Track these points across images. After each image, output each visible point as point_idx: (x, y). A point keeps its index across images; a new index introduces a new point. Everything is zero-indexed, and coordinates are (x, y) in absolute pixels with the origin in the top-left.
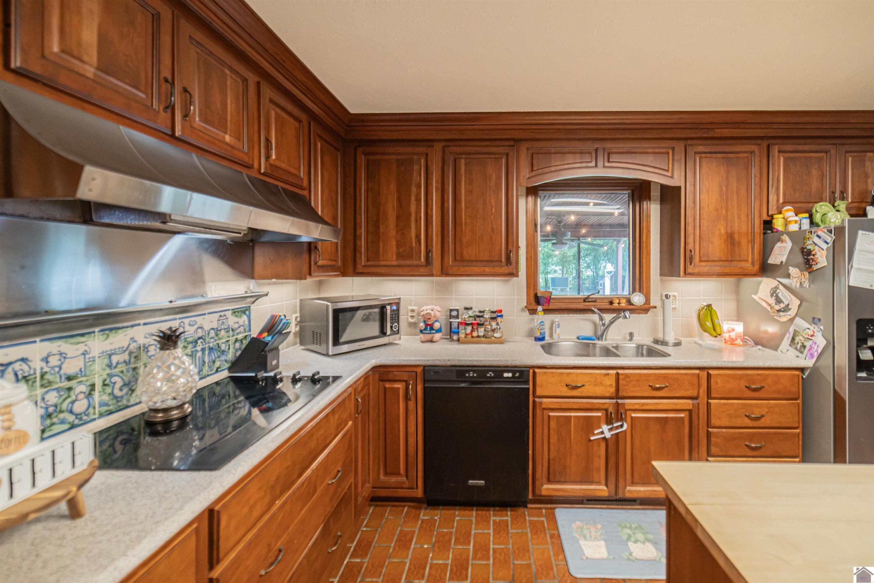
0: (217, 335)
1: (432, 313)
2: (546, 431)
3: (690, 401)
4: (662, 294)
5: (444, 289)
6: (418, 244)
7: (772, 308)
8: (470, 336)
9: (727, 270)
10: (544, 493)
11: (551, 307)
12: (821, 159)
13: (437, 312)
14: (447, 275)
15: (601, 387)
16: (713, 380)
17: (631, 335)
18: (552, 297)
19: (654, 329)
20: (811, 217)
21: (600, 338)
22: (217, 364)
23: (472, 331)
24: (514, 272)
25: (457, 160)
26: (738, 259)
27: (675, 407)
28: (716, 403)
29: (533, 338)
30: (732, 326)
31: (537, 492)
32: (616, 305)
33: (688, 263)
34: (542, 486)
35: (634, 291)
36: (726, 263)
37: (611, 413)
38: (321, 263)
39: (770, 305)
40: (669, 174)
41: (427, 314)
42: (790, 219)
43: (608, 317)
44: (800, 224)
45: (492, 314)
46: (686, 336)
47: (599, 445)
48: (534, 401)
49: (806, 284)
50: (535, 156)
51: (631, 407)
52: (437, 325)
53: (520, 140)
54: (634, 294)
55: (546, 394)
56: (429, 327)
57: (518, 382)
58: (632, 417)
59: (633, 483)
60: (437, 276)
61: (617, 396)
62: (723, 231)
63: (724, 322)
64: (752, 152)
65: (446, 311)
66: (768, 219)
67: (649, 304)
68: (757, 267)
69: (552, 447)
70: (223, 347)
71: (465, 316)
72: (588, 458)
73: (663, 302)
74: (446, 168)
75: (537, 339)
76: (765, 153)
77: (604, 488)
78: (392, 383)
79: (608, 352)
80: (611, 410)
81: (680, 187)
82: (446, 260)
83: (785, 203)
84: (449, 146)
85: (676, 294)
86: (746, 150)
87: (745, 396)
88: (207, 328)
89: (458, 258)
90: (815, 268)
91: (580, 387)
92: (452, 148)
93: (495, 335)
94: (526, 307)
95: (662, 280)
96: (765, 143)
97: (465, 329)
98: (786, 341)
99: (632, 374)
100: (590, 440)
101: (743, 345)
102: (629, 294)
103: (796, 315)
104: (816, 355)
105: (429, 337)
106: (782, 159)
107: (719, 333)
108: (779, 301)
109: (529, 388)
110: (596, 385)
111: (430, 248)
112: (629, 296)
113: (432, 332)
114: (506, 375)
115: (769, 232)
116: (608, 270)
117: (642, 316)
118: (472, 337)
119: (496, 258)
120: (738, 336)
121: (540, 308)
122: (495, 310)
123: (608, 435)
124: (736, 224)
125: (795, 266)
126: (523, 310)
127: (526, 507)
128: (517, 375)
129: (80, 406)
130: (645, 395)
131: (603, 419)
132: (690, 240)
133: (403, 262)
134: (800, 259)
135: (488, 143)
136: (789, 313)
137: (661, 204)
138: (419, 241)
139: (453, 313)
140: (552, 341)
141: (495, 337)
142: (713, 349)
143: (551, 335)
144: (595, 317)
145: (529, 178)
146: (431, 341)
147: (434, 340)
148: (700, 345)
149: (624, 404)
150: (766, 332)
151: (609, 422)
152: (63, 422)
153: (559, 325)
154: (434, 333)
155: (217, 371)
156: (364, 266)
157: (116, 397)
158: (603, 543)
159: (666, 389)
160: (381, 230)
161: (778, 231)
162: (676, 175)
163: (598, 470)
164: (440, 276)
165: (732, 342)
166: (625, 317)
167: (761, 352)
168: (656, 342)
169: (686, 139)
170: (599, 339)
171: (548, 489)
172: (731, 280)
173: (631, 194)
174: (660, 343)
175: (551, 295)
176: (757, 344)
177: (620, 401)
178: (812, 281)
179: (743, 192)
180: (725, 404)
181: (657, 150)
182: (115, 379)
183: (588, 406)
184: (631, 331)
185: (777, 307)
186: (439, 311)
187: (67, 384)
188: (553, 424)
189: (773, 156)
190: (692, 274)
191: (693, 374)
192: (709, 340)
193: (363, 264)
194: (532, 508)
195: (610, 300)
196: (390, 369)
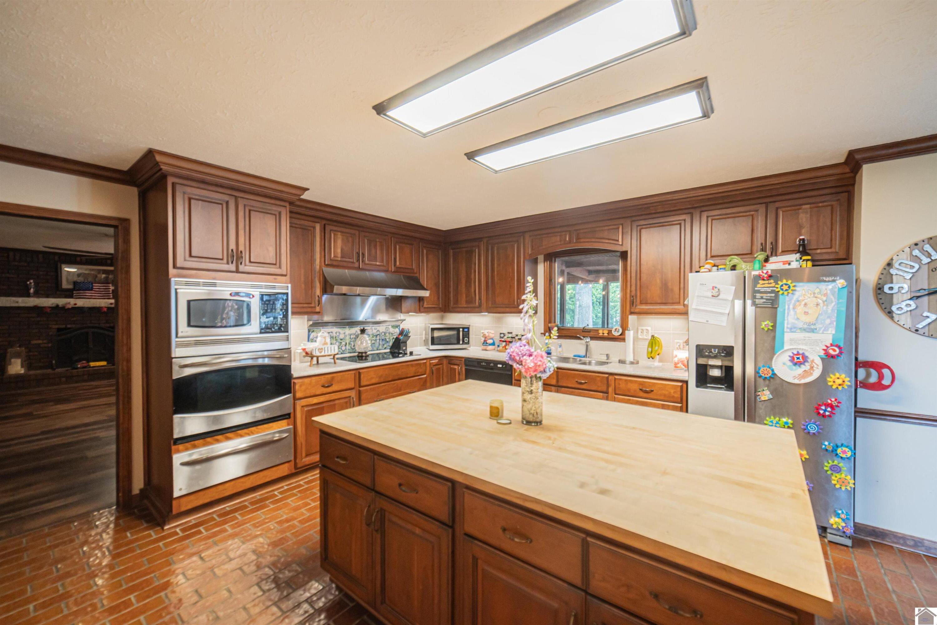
0: (385, 334)
1: (487, 334)
3: (601, 394)
5: (499, 320)
6: (475, 295)
9: (662, 310)
12: (750, 216)
16: (617, 382)
17: (607, 356)
22: (385, 346)
23: (506, 346)
25: (493, 248)
26: (671, 302)
30: (677, 354)
32: (601, 334)
36: (661, 305)
38: (425, 306)
40: (619, 243)
50: (534, 240)
53: (526, 232)
61: (557, 385)
62: (659, 281)
64: (683, 220)
65: (497, 334)
70: (388, 340)
71: (506, 337)
74: (488, 252)
76: (697, 219)
78: (454, 365)
81: (627, 251)
82: (488, 304)
83: (714, 257)
86: (679, 219)
87: (640, 395)
88: (381, 331)
92: (491, 241)
96: (697, 211)
106: (710, 221)
111: (481, 298)
119: (512, 303)
132: (633, 288)
133: (468, 305)
135: (507, 236)
139: (502, 335)
145: (530, 254)
155: (385, 349)
157: (352, 348)
159: (586, 384)
160: (459, 288)
162: (624, 243)
177: (558, 388)
180: (626, 399)
181: (611, 227)
182: (352, 343)
184: (608, 353)
186: (493, 334)
190: (634, 313)
191: (604, 377)
193: (452, 306)
196: (453, 359)
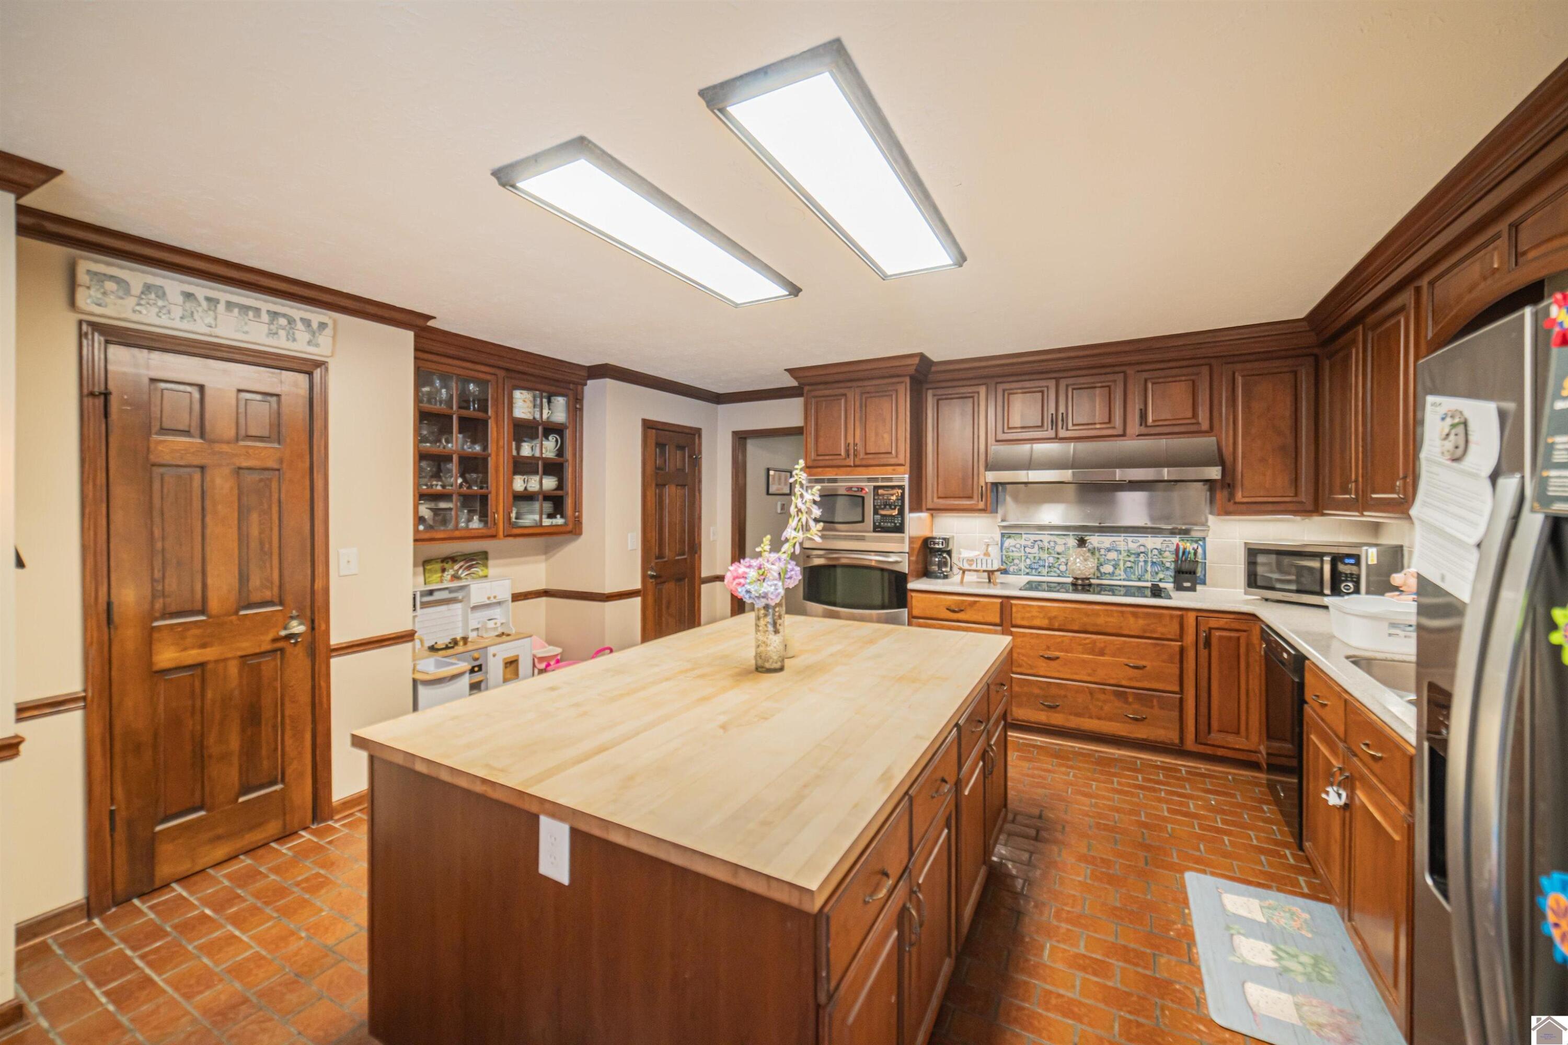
129: (1063, 568)
152: (1055, 572)
187: (1057, 556)
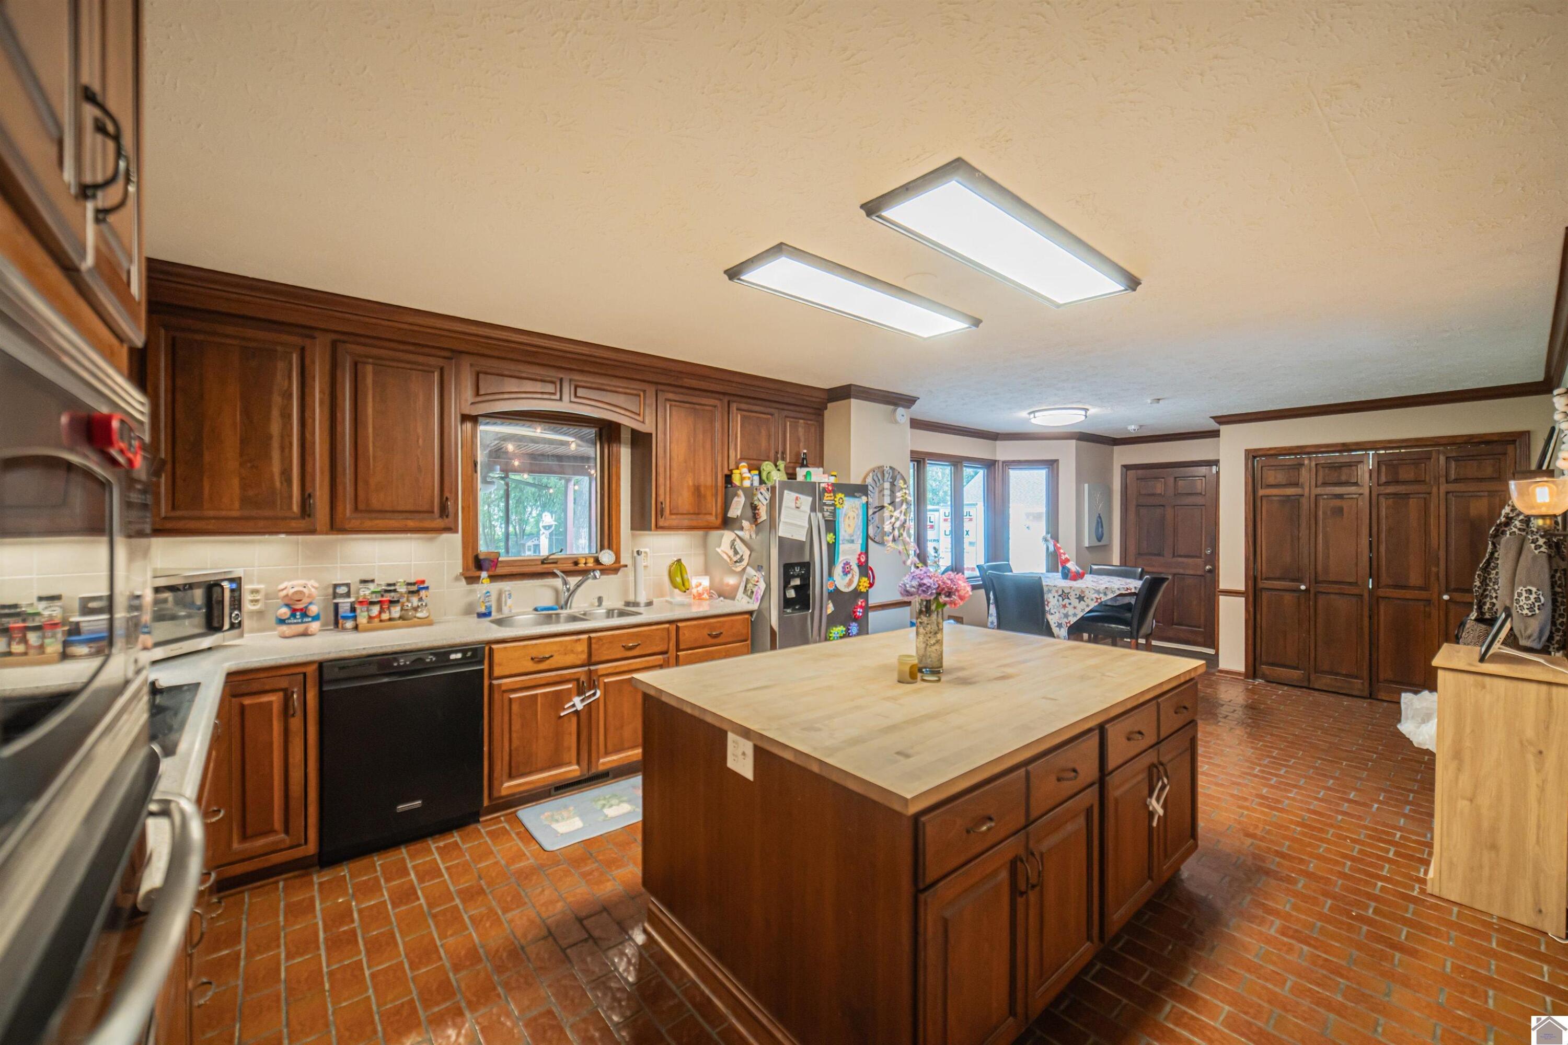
1: (305, 590)
2: (506, 718)
3: (660, 657)
4: (633, 551)
6: (285, 484)
7: (731, 559)
8: (377, 620)
9: (694, 524)
10: (504, 792)
11: (499, 571)
12: (768, 420)
13: (313, 590)
14: (343, 530)
15: (572, 655)
16: (681, 632)
17: (600, 599)
18: (500, 559)
19: (626, 592)
20: (760, 474)
21: (564, 607)
23: (380, 613)
24: (453, 527)
25: (359, 366)
26: (704, 511)
27: (647, 665)
28: (683, 655)
29: (476, 615)
30: (700, 581)
31: (496, 794)
32: (582, 565)
33: (659, 516)
34: (502, 784)
35: (602, 548)
36: (694, 517)
37: (583, 682)
39: (729, 557)
40: (640, 419)
41: (296, 592)
42: (745, 475)
43: (573, 581)
44: (752, 481)
45: (409, 587)
46: (658, 597)
47: (570, 721)
48: (491, 685)
49: (754, 536)
50: (481, 376)
51: (605, 672)
52: (314, 609)
53: (461, 352)
54: (603, 552)
55: (507, 673)
56: (298, 613)
57: (471, 663)
58: (605, 683)
59: (607, 754)
60: (321, 533)
61: (589, 662)
62: (691, 483)
63: (693, 578)
64: (715, 406)
65: (326, 588)
66: (728, 473)
67: (620, 562)
68: (719, 521)
69: (514, 735)
71: (366, 592)
72: (558, 736)
73: (634, 558)
74: (339, 373)
75: (481, 615)
76: (726, 409)
77: (576, 767)
78: (257, 696)
79: (574, 619)
80: (583, 678)
81: (651, 434)
82: (340, 509)
83: (742, 459)
84: (344, 342)
85: (647, 550)
86: (711, 403)
87: (708, 643)
89: (361, 506)
90: (759, 521)
91: (548, 658)
92: (348, 346)
93: (419, 615)
94: (462, 574)
95: (633, 535)
96: (726, 399)
97: (368, 610)
98: (741, 589)
99: (604, 636)
100: (561, 717)
101: (710, 599)
102: (597, 552)
103: (748, 564)
104: (760, 598)
105: (300, 628)
106: (739, 416)
107: (687, 587)
108: (736, 553)
109: (482, 670)
110: (566, 654)
111: (309, 491)
112: (596, 555)
113: (306, 620)
114: (453, 657)
115: (729, 486)
116: (544, 524)
117: (612, 577)
118: (381, 621)
119: (426, 507)
120: (705, 590)
121: (484, 574)
122: (413, 580)
123: (580, 706)
124: (702, 477)
125: (746, 520)
126: (457, 579)
127: (478, 821)
128: (469, 654)
130: (619, 656)
131: (575, 691)
132: (661, 491)
133: (254, 513)
134: (749, 513)
135: (411, 348)
136: (743, 563)
137: (632, 448)
138: (289, 481)
139: (339, 590)
140: (501, 616)
141: (418, 618)
142: (682, 605)
143: (500, 609)
144: (558, 582)
145: (472, 404)
146: (305, 634)
147: (310, 633)
148: (670, 603)
149: (596, 670)
150: (728, 585)
151: (580, 692)
153: (510, 594)
154: (309, 622)
156: (165, 518)
158: (577, 819)
159: (638, 647)
160: (207, 457)
161: (736, 486)
162: (647, 421)
163: (569, 749)
164: (327, 533)
165: (699, 596)
166: (595, 577)
167: (722, 603)
168: (628, 604)
169: (657, 383)
170: (562, 608)
171: (509, 787)
172: (700, 533)
173: (598, 432)
174: (631, 605)
175: (499, 556)
176: (719, 596)
177: (592, 668)
178: (757, 534)
179: (708, 446)
180: (691, 654)
181: (628, 391)
183: (558, 679)
184: (600, 595)
185: (735, 559)
186: (315, 588)
188: (515, 707)
189: (733, 413)
190: (663, 528)
191: (664, 629)
192: (678, 597)
193: (163, 514)
194: (486, 821)
195: (575, 560)
196: (253, 676)
